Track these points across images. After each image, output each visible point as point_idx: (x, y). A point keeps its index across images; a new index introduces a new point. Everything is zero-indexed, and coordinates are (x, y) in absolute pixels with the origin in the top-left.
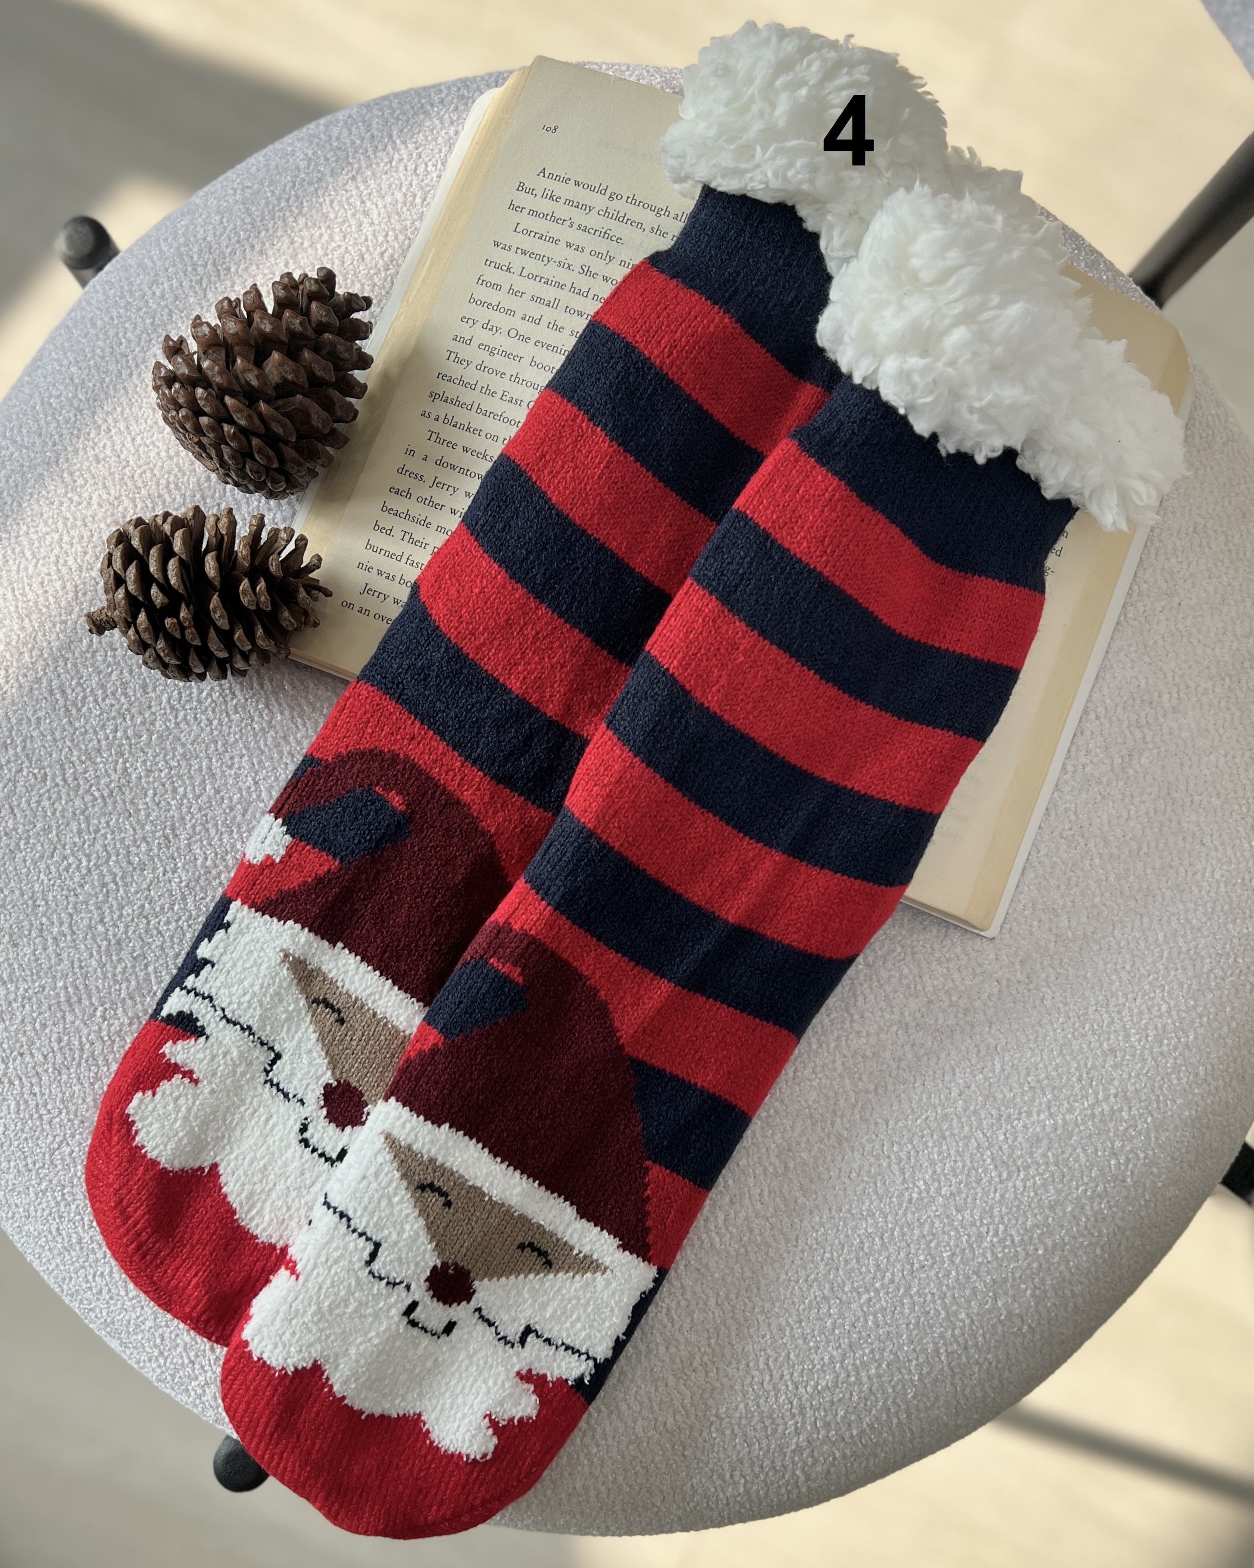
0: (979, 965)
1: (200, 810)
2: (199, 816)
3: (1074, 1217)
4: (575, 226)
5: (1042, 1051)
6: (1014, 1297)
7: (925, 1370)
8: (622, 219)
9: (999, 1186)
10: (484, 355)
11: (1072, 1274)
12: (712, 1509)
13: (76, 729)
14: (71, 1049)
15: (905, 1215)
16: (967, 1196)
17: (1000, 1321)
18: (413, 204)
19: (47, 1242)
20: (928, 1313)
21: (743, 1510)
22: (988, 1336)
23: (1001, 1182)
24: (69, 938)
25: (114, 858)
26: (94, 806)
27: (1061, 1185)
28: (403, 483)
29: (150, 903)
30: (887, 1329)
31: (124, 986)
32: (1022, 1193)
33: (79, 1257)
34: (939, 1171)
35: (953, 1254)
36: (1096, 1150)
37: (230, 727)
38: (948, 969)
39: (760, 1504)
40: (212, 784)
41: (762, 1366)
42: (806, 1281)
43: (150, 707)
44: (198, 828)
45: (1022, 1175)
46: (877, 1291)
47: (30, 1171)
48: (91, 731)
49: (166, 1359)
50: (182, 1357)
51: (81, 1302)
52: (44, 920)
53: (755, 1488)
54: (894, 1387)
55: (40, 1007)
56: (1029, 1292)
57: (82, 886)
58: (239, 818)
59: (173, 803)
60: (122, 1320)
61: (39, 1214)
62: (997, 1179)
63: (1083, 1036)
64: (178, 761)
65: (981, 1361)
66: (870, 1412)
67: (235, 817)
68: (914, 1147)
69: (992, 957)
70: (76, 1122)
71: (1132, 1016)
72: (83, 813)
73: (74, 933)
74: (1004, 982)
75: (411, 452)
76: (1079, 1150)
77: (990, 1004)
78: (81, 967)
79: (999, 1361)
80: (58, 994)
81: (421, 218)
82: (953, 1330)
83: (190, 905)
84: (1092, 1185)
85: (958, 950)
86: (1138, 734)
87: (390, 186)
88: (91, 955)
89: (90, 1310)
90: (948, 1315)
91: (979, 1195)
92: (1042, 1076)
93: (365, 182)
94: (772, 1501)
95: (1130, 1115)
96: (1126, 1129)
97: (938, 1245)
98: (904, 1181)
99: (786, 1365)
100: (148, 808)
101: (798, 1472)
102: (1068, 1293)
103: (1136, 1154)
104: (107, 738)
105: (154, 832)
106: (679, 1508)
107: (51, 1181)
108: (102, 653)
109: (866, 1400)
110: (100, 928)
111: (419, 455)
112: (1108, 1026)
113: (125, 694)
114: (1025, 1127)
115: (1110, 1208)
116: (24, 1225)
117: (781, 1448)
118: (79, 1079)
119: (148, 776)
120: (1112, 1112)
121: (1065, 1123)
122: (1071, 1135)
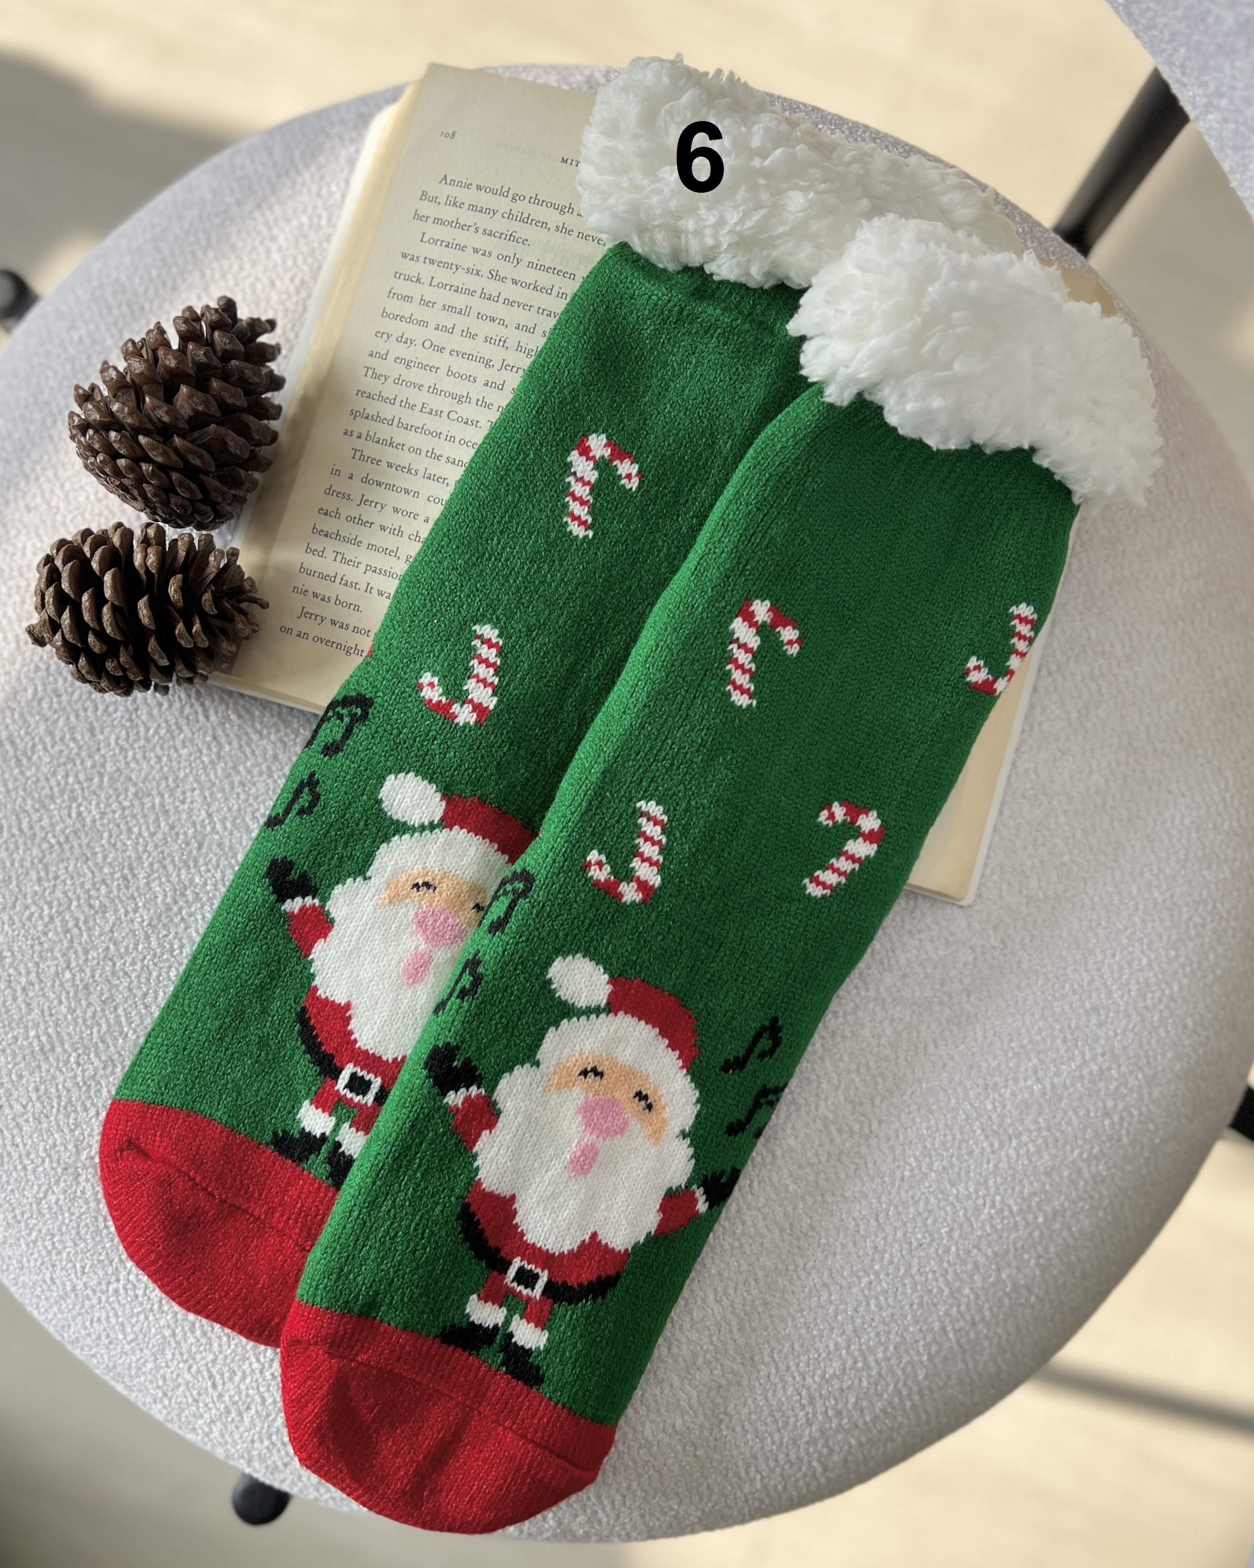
0: (952, 934)
1: (156, 847)
2: (155, 854)
3: (1072, 1181)
4: (481, 231)
5: (1023, 1015)
6: (1018, 1269)
7: (934, 1349)
8: (526, 220)
9: (992, 1156)
10: (401, 369)
11: (1076, 1239)
12: (731, 1508)
13: (27, 779)
14: (49, 1098)
15: (899, 1194)
16: (960, 1169)
17: (1006, 1294)
18: (319, 226)
19: (43, 1291)
20: (931, 1291)
21: (763, 1507)
22: (995, 1310)
23: (993, 1152)
24: (37, 987)
25: (75, 903)
26: (51, 853)
27: (1054, 1151)
28: (331, 504)
29: (115, 944)
30: (890, 1311)
31: (95, 1030)
32: (1016, 1162)
33: (74, 1305)
34: (929, 1146)
35: (951, 1230)
36: (1088, 1112)
37: (179, 762)
38: (920, 941)
39: (780, 1498)
40: (167, 820)
41: (767, 1359)
42: (804, 1269)
43: (99, 750)
44: (156, 866)
45: (1014, 1144)
46: (877, 1274)
47: (19, 1222)
48: (42, 778)
49: (170, 1399)
50: (186, 1397)
51: (82, 1349)
52: (11, 971)
53: (772, 1483)
54: (903, 1370)
55: (14, 1058)
56: (1033, 1262)
57: (45, 934)
58: (195, 852)
59: (129, 843)
60: (123, 1364)
61: (32, 1264)
62: (989, 1150)
63: (1064, 996)
64: (131, 801)
65: (991, 1335)
66: (881, 1396)
67: (191, 851)
68: (902, 1125)
69: (964, 924)
70: (59, 1170)
71: (1112, 973)
72: (41, 861)
73: (41, 981)
74: (979, 949)
75: (337, 473)
76: (1070, 1113)
77: (966, 972)
78: (51, 1015)
79: (1009, 1334)
80: (31, 1044)
81: (328, 239)
82: (958, 1306)
83: (154, 944)
84: (1087, 1147)
85: (929, 920)
86: (1093, 686)
88: (60, 1002)
89: (92, 1356)
90: (951, 1292)
91: (972, 1167)
92: (1025, 1041)
93: (270, 208)
94: (791, 1495)
95: (1119, 1072)
96: (1117, 1088)
97: (935, 1221)
98: (895, 1159)
99: (791, 1356)
100: (105, 850)
101: (815, 1464)
102: (1073, 1258)
103: (1130, 1112)
104: (59, 784)
105: (112, 874)
106: (697, 1509)
107: (40, 1231)
108: (47, 700)
109: (876, 1384)
110: (68, 975)
111: (345, 474)
112: (1089, 984)
113: (74, 739)
114: (1013, 1094)
115: (1109, 1169)
116: (19, 1276)
117: (794, 1441)
118: (59, 1126)
119: (102, 818)
120: (1101, 1071)
121: (1054, 1087)
122: (1060, 1099)
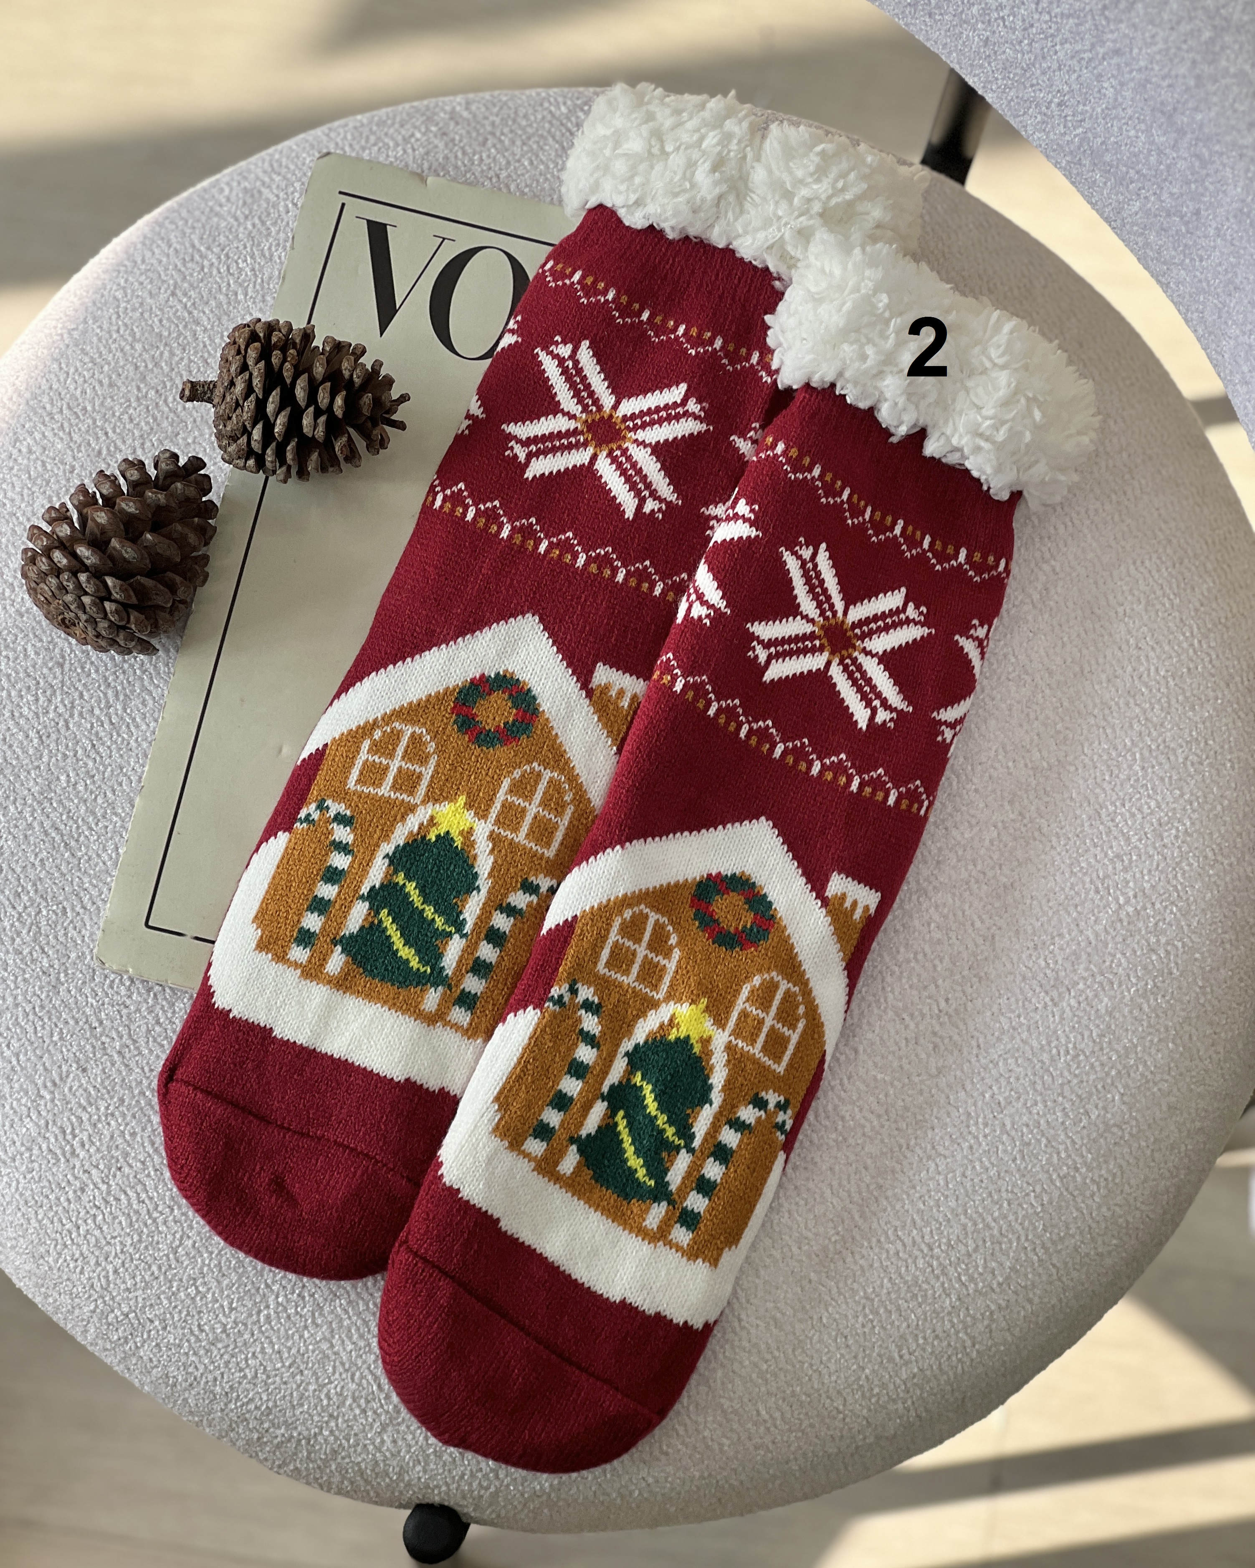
0: (973, 816)
3: (1136, 1018)
5: (1054, 875)
6: (1105, 1108)
7: (1046, 1199)
11: (1153, 1073)
13: (80, 859)
15: (978, 1061)
23: (1055, 1005)
27: (1112, 993)
36: (1135, 952)
38: (946, 829)
41: (892, 1238)
45: (1073, 994)
48: (94, 856)
54: (1022, 1225)
56: (1117, 1100)
62: (1050, 1003)
63: (1087, 851)
65: (1096, 1178)
66: (1008, 1255)
69: (982, 805)
74: (1000, 825)
76: (1119, 956)
79: (1114, 1176)
82: (1058, 1153)
84: (1141, 984)
86: (1046, 567)
87: (210, 291)
90: (1048, 1141)
95: (1154, 910)
96: (1156, 924)
97: (1018, 1079)
103: (1174, 945)
109: (1000, 1243)
112: (1107, 835)
114: (1061, 948)
115: (1168, 1002)
120: (1138, 912)
121: (1097, 935)
122: (1106, 945)
